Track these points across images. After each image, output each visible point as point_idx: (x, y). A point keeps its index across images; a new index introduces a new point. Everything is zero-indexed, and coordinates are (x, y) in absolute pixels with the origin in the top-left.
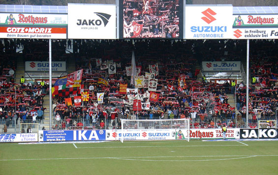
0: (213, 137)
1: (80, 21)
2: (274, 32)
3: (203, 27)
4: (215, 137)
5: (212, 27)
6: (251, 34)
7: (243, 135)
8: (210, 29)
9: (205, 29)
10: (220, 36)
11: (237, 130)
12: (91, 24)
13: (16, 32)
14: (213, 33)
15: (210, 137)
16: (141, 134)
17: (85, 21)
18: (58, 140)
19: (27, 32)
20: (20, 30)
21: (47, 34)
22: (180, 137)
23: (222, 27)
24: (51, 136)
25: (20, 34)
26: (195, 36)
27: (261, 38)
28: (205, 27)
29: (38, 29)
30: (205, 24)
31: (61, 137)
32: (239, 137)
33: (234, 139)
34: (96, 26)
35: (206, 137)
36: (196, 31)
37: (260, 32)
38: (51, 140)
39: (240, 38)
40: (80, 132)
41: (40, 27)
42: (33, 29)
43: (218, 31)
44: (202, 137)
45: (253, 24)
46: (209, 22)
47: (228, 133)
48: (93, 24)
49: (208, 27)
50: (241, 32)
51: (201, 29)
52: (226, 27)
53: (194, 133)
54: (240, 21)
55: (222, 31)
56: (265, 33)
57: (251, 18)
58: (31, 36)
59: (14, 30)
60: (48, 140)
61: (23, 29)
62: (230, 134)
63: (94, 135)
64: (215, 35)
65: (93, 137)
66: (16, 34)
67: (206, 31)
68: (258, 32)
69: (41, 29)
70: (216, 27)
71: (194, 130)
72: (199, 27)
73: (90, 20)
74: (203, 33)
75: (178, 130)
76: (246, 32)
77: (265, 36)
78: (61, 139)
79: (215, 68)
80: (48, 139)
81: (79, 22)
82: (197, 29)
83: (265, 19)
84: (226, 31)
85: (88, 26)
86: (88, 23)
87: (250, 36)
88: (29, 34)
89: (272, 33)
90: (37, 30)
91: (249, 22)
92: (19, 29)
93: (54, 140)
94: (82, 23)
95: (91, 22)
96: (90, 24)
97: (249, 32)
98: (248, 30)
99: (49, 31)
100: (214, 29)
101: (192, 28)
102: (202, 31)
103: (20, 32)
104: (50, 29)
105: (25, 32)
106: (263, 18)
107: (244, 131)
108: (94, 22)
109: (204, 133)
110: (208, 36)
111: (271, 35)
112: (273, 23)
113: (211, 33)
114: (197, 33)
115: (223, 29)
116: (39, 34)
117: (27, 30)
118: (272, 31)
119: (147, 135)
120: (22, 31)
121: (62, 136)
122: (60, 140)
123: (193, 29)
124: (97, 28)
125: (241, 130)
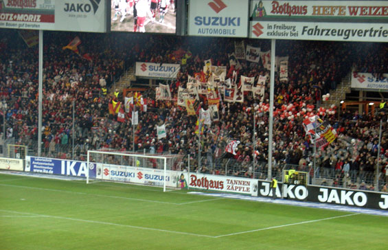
0: (223, 190)
1: (68, 5)
2: (307, 29)
3: (209, 18)
4: (225, 189)
5: (221, 19)
6: (275, 31)
7: (262, 191)
8: (218, 22)
9: (212, 21)
10: (232, 32)
11: (254, 182)
12: (80, 10)
13: (5, 20)
14: (223, 28)
15: (220, 190)
16: (136, 175)
17: (73, 5)
18: (45, 171)
19: (16, 20)
20: (9, 17)
21: (36, 23)
22: (182, 185)
23: (234, 19)
24: (37, 165)
25: (9, 22)
26: (200, 31)
27: (289, 37)
28: (213, 18)
29: (26, 15)
30: (213, 14)
31: (48, 168)
32: (256, 194)
33: (250, 195)
34: (85, 12)
35: (215, 189)
36: (201, 24)
37: (289, 28)
38: (38, 171)
39: (261, 37)
40: (68, 163)
41: (29, 12)
42: (22, 15)
43: (229, 25)
44: (209, 188)
45: (279, 14)
46: (218, 10)
47: (242, 186)
48: (82, 11)
49: (217, 19)
50: (262, 28)
51: (207, 22)
52: (239, 19)
53: (199, 180)
54: (261, 9)
55: (234, 25)
56: (294, 30)
57: (276, 6)
58: (20, 25)
59: (3, 16)
60: (35, 170)
61: (12, 15)
62: (246, 187)
63: (83, 170)
64: (225, 31)
65: (83, 172)
66: (5, 22)
67: (214, 24)
68: (284, 27)
69: (30, 16)
70: (226, 19)
71: (200, 176)
72: (204, 18)
73: (78, 5)
74: (211, 27)
75: (179, 174)
76: (269, 27)
77: (294, 35)
78: (49, 170)
79: (370, 83)
80: (35, 168)
81: (66, 7)
82: (202, 20)
83: (294, 7)
84: (239, 25)
85: (76, 13)
86: (76, 9)
87: (274, 34)
88: (18, 23)
89: (304, 31)
90: (26, 18)
91: (272, 12)
92: (8, 15)
93: (41, 171)
94: (69, 8)
95: (79, 7)
96: (78, 11)
97: (273, 27)
98: (272, 23)
99: (38, 20)
100: (224, 22)
101: (196, 19)
102: (209, 24)
103: (8, 20)
104: (39, 16)
105: (14, 20)
106: (292, 6)
107: (263, 184)
108: (83, 7)
109: (212, 182)
110: (216, 31)
111: (303, 34)
112: (305, 13)
113: (219, 27)
114: (203, 26)
115: (236, 22)
116: (28, 23)
117: (15, 17)
118: (304, 27)
119: (143, 176)
120: (11, 19)
121: (50, 166)
122: (47, 172)
123: (199, 21)
124: (85, 16)
125: (260, 183)
